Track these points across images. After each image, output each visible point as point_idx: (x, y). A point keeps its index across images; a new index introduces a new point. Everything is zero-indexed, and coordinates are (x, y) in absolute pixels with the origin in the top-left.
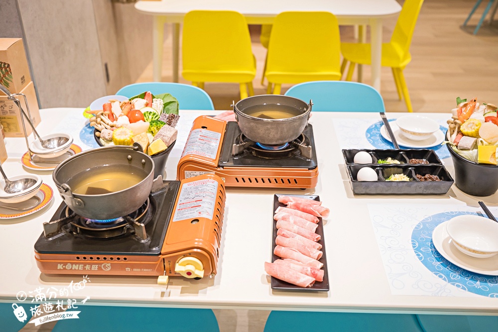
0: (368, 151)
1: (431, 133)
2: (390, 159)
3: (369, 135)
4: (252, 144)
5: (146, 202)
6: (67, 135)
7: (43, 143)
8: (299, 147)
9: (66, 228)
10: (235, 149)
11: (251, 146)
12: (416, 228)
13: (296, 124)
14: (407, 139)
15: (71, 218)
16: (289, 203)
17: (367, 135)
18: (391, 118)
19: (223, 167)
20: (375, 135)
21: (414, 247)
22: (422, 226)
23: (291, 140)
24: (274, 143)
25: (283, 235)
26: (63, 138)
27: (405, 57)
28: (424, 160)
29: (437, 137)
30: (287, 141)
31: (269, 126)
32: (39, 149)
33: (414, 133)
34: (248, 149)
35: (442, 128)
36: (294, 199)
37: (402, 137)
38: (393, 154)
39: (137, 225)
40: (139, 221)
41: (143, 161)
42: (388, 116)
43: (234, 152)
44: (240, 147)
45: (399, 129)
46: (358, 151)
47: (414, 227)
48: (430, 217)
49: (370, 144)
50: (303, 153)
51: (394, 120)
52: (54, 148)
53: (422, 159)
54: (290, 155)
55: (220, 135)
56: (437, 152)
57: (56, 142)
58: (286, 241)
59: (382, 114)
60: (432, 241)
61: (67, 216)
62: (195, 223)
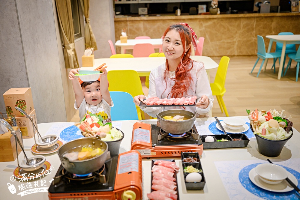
0: (212, 136)
1: (242, 126)
2: (223, 139)
3: (210, 129)
4: (167, 134)
5: (103, 166)
6: (55, 136)
7: (43, 140)
8: (192, 135)
9: (63, 180)
10: (160, 137)
11: (167, 135)
12: (240, 172)
13: (190, 123)
14: (230, 129)
15: (66, 175)
16: (159, 164)
17: (209, 129)
18: (221, 120)
19: (154, 147)
20: (213, 128)
21: (240, 181)
22: (243, 171)
23: (187, 131)
24: (179, 133)
25: (156, 179)
26: (53, 137)
27: (223, 90)
28: (240, 139)
29: (245, 128)
30: (186, 132)
31: (177, 124)
32: (41, 143)
33: (233, 126)
34: (165, 137)
35: (247, 123)
36: (162, 162)
37: (227, 128)
38: (225, 137)
39: (101, 176)
40: (102, 174)
41: (101, 144)
42: (219, 118)
43: (159, 139)
44: (162, 136)
45: (225, 124)
46: (207, 136)
47: (239, 172)
48: (246, 167)
49: (211, 133)
50: (194, 138)
51: (222, 120)
52: (49, 142)
53: (239, 138)
54: (187, 139)
55: (149, 131)
56: (246, 135)
57: (49, 139)
58: (158, 182)
59: (216, 117)
60: (249, 178)
61: (63, 174)
62: (130, 174)
